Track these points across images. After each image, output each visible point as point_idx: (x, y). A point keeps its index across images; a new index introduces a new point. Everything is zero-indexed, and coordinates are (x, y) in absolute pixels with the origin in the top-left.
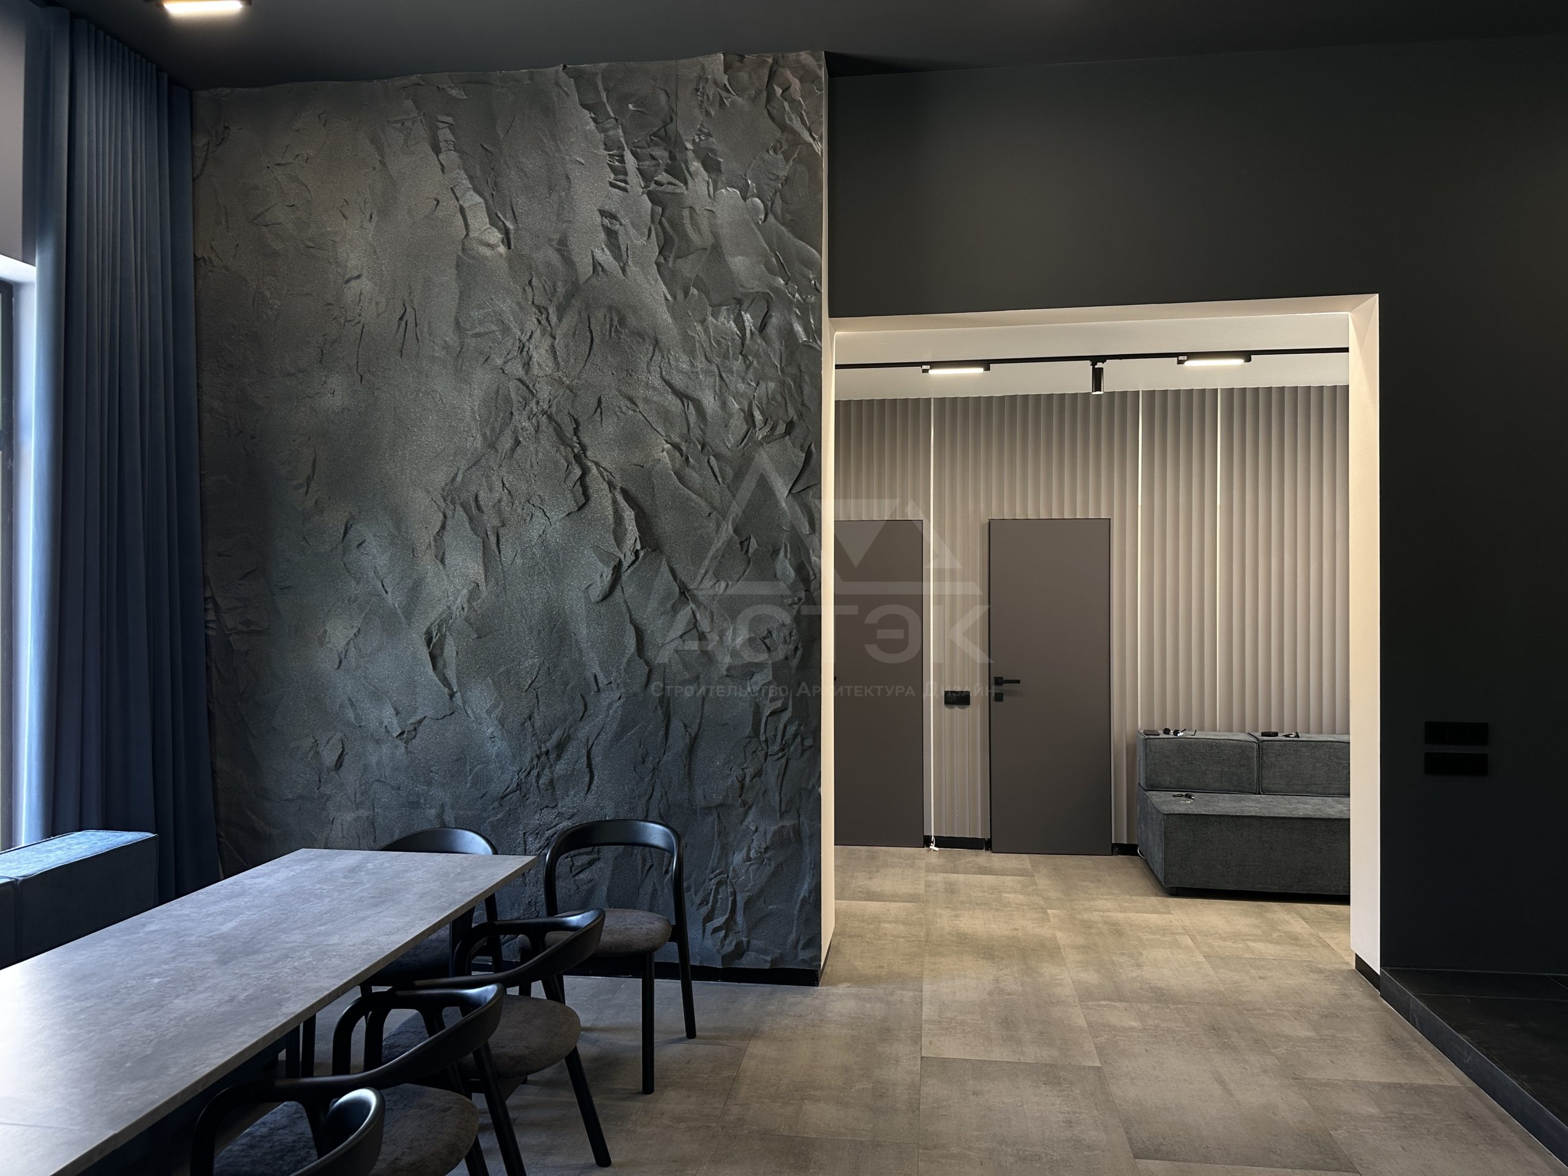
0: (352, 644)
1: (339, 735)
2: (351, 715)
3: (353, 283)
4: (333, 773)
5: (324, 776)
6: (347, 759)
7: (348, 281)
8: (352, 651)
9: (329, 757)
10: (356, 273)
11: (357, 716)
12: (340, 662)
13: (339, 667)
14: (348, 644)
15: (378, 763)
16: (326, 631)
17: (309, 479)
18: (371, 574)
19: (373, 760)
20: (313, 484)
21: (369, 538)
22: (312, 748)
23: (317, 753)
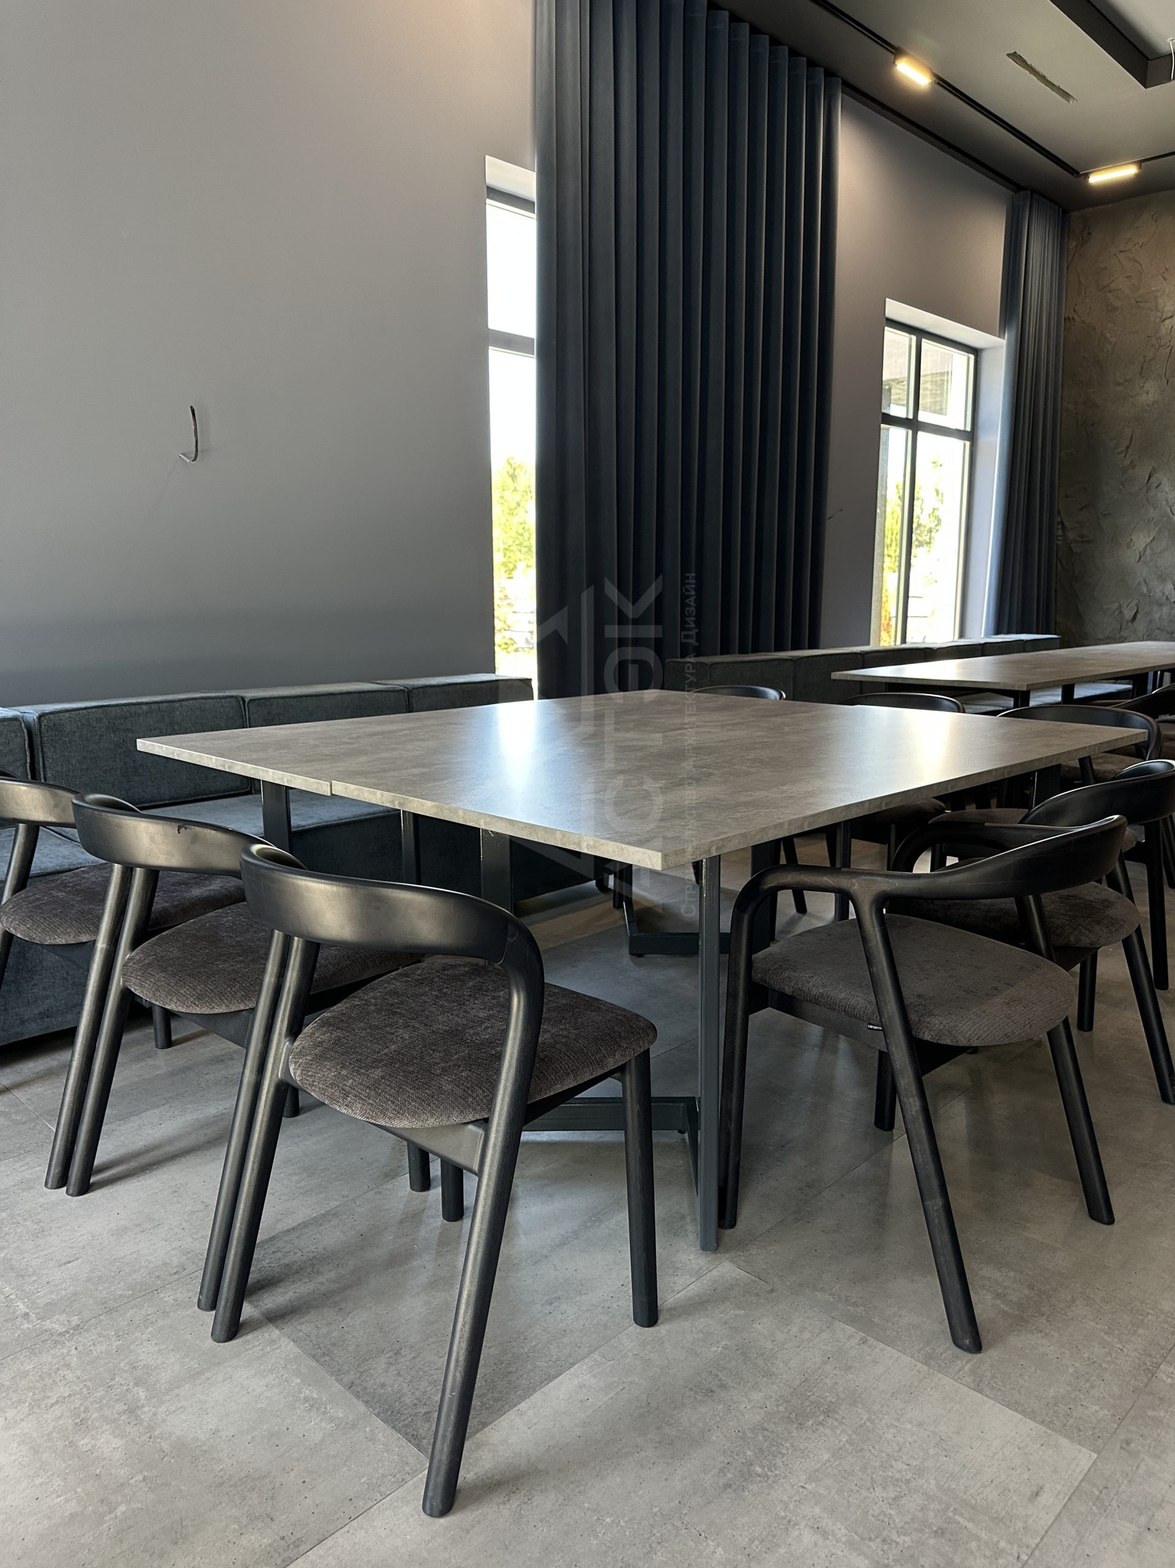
0: (1148, 546)
1: (1135, 602)
2: (1145, 590)
3: (1167, 321)
4: (1130, 624)
5: (1124, 625)
6: (1139, 616)
7: (1164, 320)
8: (1148, 552)
9: (1128, 614)
10: (1170, 315)
11: (1149, 591)
12: (1140, 558)
13: (1139, 560)
14: (1146, 546)
15: (1160, 618)
16: (1131, 540)
17: (1128, 448)
18: (1164, 503)
19: (1157, 616)
20: (1130, 451)
21: (1165, 481)
22: (1117, 609)
23: (1121, 612)
